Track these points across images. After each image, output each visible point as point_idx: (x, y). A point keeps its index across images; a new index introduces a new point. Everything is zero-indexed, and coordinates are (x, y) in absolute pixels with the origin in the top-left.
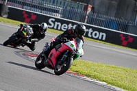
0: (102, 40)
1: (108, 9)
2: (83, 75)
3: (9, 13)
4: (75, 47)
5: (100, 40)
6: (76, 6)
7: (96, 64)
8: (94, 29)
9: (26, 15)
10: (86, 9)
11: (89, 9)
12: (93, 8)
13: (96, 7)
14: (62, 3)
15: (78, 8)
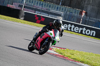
0: (92, 36)
1: (97, 14)
2: (78, 61)
3: (25, 16)
4: (53, 35)
5: (91, 36)
6: (74, 12)
7: (89, 53)
8: (87, 28)
9: (37, 18)
10: (81, 13)
11: (84, 14)
12: (86, 13)
13: (88, 12)
14: (64, 9)
15: (75, 13)
